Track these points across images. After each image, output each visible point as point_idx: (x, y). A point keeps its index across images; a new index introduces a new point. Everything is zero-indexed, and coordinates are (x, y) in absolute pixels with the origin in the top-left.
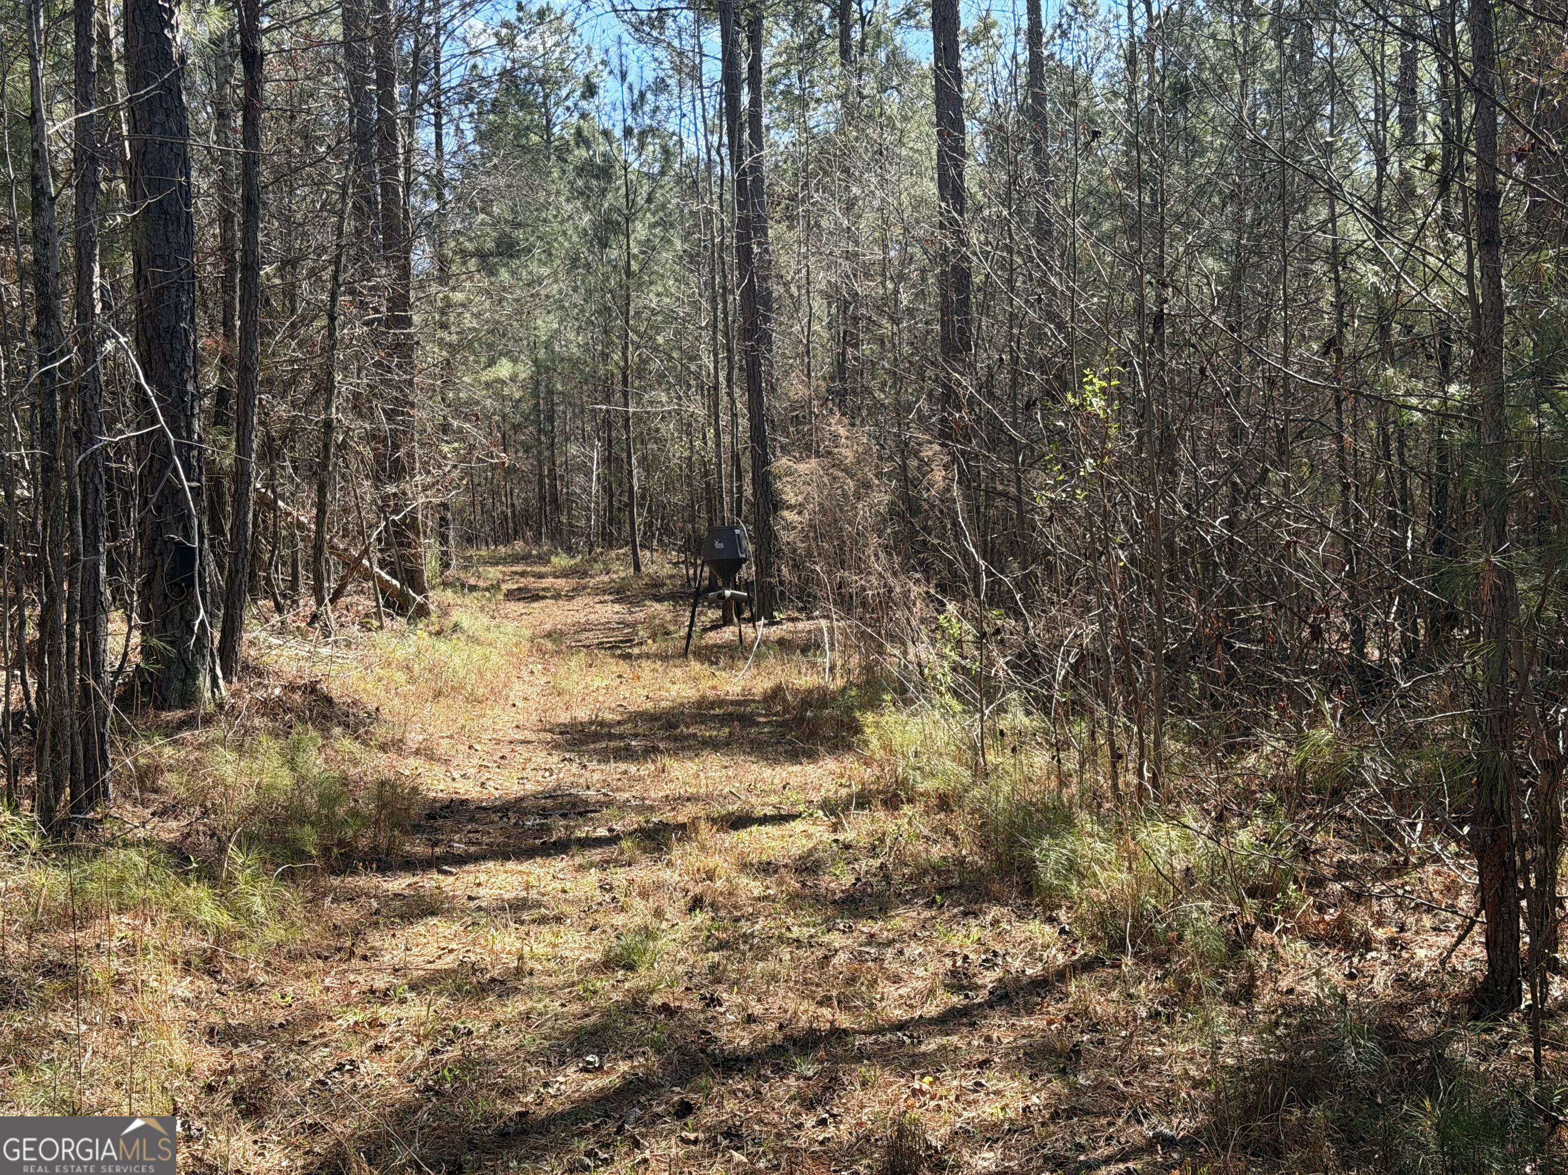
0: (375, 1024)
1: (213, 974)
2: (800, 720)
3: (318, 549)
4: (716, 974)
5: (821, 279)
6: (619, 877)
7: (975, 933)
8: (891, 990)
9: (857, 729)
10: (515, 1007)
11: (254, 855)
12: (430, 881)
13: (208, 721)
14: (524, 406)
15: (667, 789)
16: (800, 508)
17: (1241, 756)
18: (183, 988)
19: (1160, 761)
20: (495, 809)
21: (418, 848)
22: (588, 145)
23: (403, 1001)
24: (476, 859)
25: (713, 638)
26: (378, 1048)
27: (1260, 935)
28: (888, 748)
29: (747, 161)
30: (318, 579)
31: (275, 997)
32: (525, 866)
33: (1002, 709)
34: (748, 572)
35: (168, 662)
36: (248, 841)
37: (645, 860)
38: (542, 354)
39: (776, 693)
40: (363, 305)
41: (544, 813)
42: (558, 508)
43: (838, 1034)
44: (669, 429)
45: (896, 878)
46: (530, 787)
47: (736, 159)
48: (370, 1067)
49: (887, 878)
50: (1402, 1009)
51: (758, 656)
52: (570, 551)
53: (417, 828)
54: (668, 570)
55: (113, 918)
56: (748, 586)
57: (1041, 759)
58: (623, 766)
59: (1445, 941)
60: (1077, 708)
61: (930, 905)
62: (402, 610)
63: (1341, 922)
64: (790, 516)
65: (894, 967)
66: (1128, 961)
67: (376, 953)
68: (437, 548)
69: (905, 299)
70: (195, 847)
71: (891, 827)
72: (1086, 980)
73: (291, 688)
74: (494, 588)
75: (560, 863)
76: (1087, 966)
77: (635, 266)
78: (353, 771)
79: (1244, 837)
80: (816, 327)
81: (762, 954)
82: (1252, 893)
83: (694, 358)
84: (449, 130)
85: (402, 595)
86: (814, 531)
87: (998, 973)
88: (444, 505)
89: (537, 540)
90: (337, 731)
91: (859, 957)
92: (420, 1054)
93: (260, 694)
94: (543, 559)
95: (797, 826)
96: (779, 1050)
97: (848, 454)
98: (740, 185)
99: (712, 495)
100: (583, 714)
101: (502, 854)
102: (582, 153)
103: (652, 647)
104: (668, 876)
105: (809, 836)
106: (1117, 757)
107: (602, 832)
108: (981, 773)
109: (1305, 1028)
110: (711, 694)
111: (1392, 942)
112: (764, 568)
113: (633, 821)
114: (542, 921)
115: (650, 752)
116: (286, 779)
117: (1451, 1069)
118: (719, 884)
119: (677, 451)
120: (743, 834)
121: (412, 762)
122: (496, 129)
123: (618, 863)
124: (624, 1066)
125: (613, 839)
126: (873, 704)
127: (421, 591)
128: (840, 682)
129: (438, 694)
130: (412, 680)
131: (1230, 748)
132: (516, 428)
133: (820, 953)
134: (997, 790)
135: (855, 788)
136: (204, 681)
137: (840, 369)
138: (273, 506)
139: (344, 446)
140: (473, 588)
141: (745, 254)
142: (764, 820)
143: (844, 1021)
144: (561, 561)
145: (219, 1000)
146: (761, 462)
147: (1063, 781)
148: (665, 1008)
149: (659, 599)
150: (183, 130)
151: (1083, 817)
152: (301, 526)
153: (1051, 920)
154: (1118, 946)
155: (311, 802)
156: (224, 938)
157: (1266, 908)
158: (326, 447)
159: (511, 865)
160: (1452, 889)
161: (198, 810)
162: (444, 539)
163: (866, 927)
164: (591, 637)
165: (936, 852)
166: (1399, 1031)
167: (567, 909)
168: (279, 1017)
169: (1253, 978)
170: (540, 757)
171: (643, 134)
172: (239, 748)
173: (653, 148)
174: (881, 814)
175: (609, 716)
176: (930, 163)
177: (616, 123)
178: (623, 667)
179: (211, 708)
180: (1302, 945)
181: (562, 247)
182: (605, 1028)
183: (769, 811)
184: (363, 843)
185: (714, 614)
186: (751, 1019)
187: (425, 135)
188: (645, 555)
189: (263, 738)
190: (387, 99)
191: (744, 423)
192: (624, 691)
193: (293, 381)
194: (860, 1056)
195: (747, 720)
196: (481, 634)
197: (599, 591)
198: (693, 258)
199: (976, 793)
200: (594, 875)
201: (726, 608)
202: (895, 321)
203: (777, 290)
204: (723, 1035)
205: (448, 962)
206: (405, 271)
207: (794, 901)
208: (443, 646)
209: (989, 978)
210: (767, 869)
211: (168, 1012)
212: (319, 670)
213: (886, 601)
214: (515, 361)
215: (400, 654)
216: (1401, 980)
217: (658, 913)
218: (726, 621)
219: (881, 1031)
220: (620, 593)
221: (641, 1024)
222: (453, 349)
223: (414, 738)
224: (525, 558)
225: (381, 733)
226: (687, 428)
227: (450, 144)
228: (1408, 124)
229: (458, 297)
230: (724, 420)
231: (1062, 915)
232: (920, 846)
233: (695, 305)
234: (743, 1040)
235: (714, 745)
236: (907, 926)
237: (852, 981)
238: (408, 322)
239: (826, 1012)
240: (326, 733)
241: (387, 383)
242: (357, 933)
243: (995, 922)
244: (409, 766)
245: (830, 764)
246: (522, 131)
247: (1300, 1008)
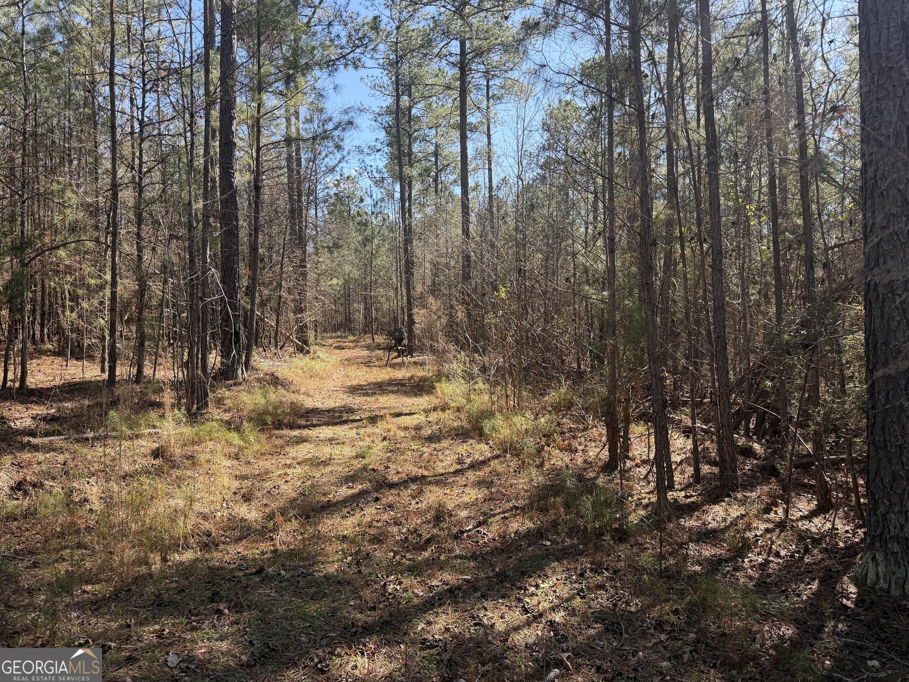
0: (286, 474)
1: (237, 459)
2: (418, 385)
3: (277, 334)
4: (389, 459)
5: (429, 257)
6: (362, 431)
7: (465, 447)
8: (440, 464)
9: (434, 388)
10: (328, 469)
11: (251, 424)
12: (305, 432)
13: (240, 384)
14: (341, 292)
15: (379, 405)
16: (420, 323)
17: (544, 397)
18: (228, 463)
19: (520, 398)
20: (326, 411)
21: (303, 422)
22: (361, 216)
23: (295, 468)
24: (320, 425)
25: (395, 361)
26: (286, 481)
27: (546, 448)
28: (443, 393)
29: (407, 223)
30: (276, 342)
31: (256, 466)
32: (334, 428)
33: (476, 383)
34: (405, 342)
35: (228, 367)
36: (250, 420)
37: (370, 426)
38: (347, 277)
39: (412, 377)
40: (292, 261)
41: (341, 412)
42: (351, 322)
43: (424, 477)
44: (383, 300)
45: (444, 431)
46: (337, 404)
47: (404, 222)
48: (284, 487)
49: (441, 431)
50: (585, 469)
51: (408, 366)
52: (354, 335)
53: (302, 416)
54: (383, 341)
55: (208, 442)
56: (405, 346)
57: (486, 397)
58: (365, 398)
59: (598, 450)
60: (497, 383)
61: (453, 439)
62: (302, 351)
63: (569, 444)
64: (418, 326)
65: (441, 457)
66: (508, 456)
67: (288, 453)
68: (314, 333)
69: (452, 264)
70: (234, 422)
71: (443, 417)
72: (496, 461)
73: (267, 374)
74: (331, 345)
75: (345, 427)
76: (497, 457)
77: (374, 252)
78: (284, 399)
79: (543, 420)
80: (427, 271)
81: (403, 453)
82: (544, 436)
83: (391, 279)
84: (319, 210)
85: (302, 347)
86: (423, 330)
87: (471, 459)
88: (316, 321)
89: (344, 332)
90: (279, 387)
91: (431, 455)
92: (299, 483)
93: (257, 376)
94: (346, 337)
95: (416, 416)
96: (406, 482)
97: (434, 308)
98: (405, 230)
99: (395, 319)
100: (355, 383)
101: (327, 424)
102: (359, 218)
103: (377, 363)
104: (377, 431)
105: (419, 419)
106: (507, 396)
107: (358, 418)
108: (469, 401)
109: (557, 475)
110: (393, 378)
111: (583, 450)
112: (410, 340)
113: (368, 414)
114: (338, 444)
115: (374, 394)
116: (263, 401)
117: (597, 486)
118: (392, 433)
119: (386, 306)
120: (399, 418)
121: (302, 396)
122: (333, 211)
123: (362, 427)
124: (360, 487)
125: (361, 420)
126: (439, 381)
127: (307, 345)
128: (431, 374)
129: (311, 376)
130: (304, 372)
131: (541, 394)
132: (339, 298)
133: (420, 453)
134: (473, 406)
135: (433, 405)
136: (240, 372)
137: (434, 284)
138: (263, 320)
139: (285, 303)
140: (324, 345)
141: (406, 250)
142: (406, 414)
143: (426, 473)
144: (351, 338)
145: (239, 467)
146: (410, 309)
147: (493, 403)
148: (373, 469)
149: (379, 349)
150: (237, 209)
151: (498, 415)
152: (272, 326)
153: (487, 444)
154: (505, 451)
155: (270, 408)
156: (241, 449)
157: (548, 440)
158: (279, 303)
159: (330, 427)
160: (601, 435)
161: (235, 411)
162: (316, 331)
163: (434, 445)
164: (359, 360)
165: (455, 424)
166: (583, 475)
167: (346, 440)
168: (257, 472)
169: (543, 461)
170: (341, 396)
171: (377, 214)
172: (249, 392)
173: (380, 217)
174: (440, 413)
175: (362, 383)
176: (460, 225)
177: (369, 210)
178: (368, 369)
179: (241, 380)
180: (557, 451)
181: (353, 246)
182: (355, 475)
183: (408, 412)
184: (286, 421)
185: (396, 354)
186: (398, 473)
187: (312, 212)
188: (376, 337)
189: (256, 389)
190: (299, 201)
191: (405, 298)
192: (367, 376)
193: (271, 283)
194: (430, 483)
195: (404, 385)
196: (325, 359)
197: (361, 347)
198: (391, 250)
199: (468, 407)
200: (355, 430)
201: (399, 353)
202: (449, 270)
203: (415, 260)
204: (390, 477)
205: (309, 456)
206: (305, 252)
207: (413, 438)
208: (313, 362)
209: (468, 461)
210: (406, 428)
211: (223, 470)
212: (274, 369)
213: (444, 351)
214: (338, 279)
215: (301, 364)
216: (585, 461)
217: (373, 442)
218: (399, 356)
219: (436, 476)
220: (368, 348)
221: (365, 474)
222: (319, 275)
223: (303, 390)
224: (341, 337)
225: (293, 388)
226: (388, 299)
227: (320, 214)
228: (595, 218)
229: (321, 260)
230: (399, 297)
231: (490, 442)
232: (451, 422)
233: (391, 264)
234: (396, 479)
235: (393, 392)
236: (446, 445)
237: (429, 461)
238: (305, 267)
239: (420, 470)
240: (276, 387)
241: (298, 284)
242: (282, 447)
243: (471, 444)
244: (301, 398)
245: (426, 398)
246: (341, 212)
247: (557, 469)
